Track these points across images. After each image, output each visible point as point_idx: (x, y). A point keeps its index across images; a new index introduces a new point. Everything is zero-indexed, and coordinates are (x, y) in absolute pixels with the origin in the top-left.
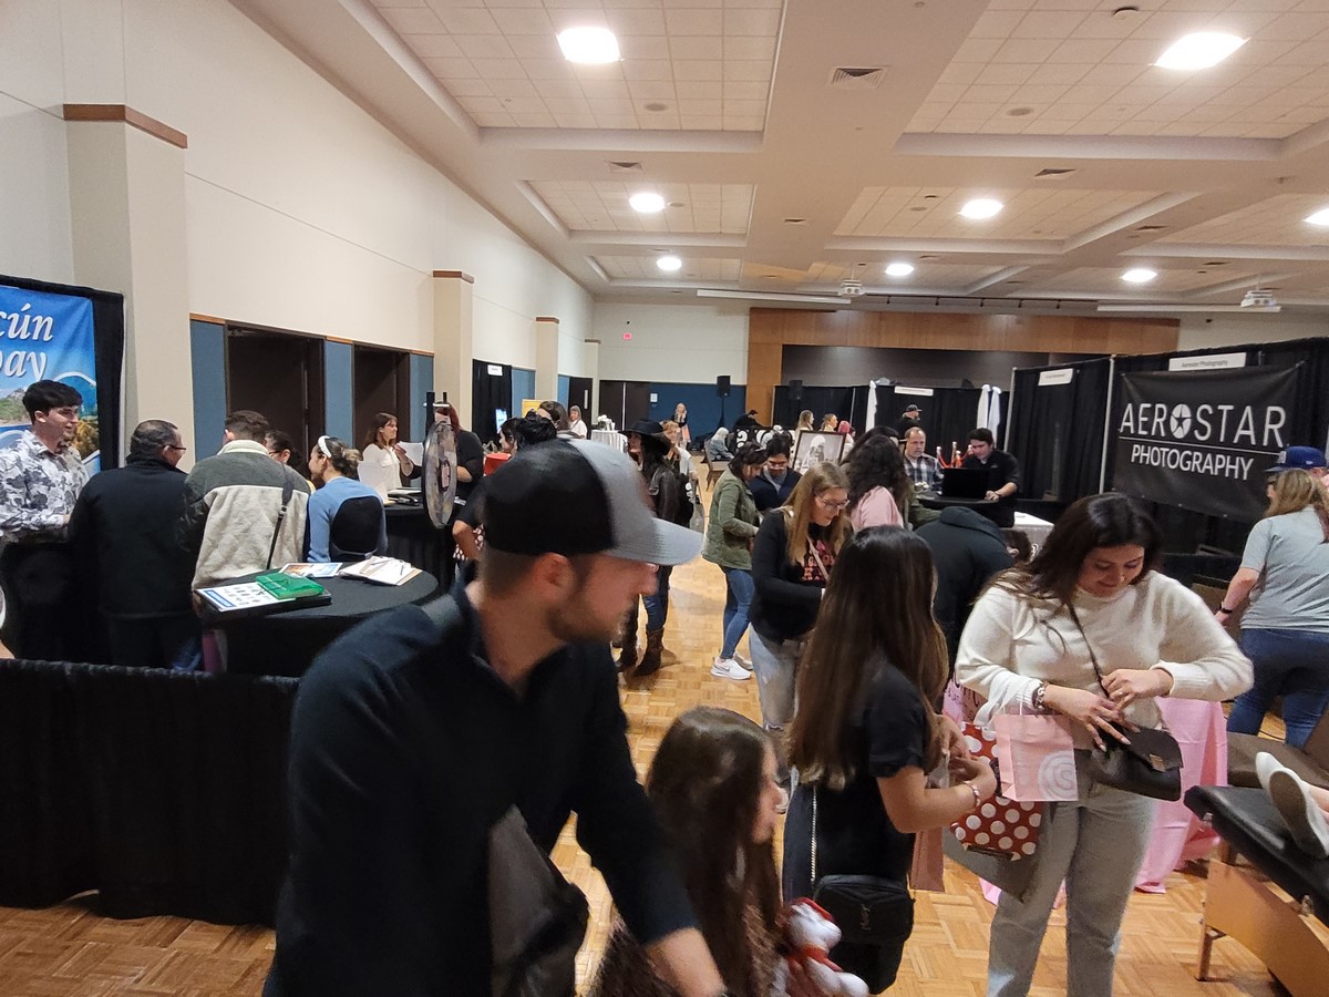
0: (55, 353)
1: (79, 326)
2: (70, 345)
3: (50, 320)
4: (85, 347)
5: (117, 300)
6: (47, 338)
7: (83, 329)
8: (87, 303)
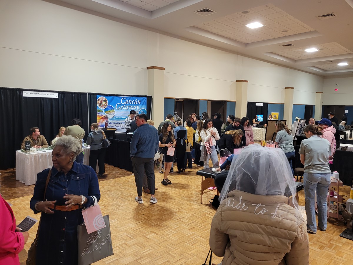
0: (140, 106)
1: (144, 101)
2: (143, 104)
3: (140, 101)
4: (145, 104)
5: (151, 97)
6: (139, 103)
7: (145, 102)
8: (146, 98)
